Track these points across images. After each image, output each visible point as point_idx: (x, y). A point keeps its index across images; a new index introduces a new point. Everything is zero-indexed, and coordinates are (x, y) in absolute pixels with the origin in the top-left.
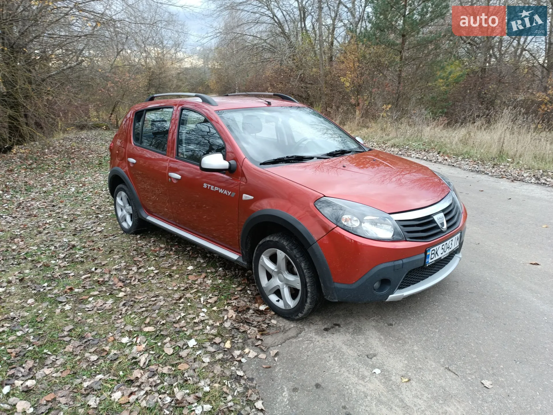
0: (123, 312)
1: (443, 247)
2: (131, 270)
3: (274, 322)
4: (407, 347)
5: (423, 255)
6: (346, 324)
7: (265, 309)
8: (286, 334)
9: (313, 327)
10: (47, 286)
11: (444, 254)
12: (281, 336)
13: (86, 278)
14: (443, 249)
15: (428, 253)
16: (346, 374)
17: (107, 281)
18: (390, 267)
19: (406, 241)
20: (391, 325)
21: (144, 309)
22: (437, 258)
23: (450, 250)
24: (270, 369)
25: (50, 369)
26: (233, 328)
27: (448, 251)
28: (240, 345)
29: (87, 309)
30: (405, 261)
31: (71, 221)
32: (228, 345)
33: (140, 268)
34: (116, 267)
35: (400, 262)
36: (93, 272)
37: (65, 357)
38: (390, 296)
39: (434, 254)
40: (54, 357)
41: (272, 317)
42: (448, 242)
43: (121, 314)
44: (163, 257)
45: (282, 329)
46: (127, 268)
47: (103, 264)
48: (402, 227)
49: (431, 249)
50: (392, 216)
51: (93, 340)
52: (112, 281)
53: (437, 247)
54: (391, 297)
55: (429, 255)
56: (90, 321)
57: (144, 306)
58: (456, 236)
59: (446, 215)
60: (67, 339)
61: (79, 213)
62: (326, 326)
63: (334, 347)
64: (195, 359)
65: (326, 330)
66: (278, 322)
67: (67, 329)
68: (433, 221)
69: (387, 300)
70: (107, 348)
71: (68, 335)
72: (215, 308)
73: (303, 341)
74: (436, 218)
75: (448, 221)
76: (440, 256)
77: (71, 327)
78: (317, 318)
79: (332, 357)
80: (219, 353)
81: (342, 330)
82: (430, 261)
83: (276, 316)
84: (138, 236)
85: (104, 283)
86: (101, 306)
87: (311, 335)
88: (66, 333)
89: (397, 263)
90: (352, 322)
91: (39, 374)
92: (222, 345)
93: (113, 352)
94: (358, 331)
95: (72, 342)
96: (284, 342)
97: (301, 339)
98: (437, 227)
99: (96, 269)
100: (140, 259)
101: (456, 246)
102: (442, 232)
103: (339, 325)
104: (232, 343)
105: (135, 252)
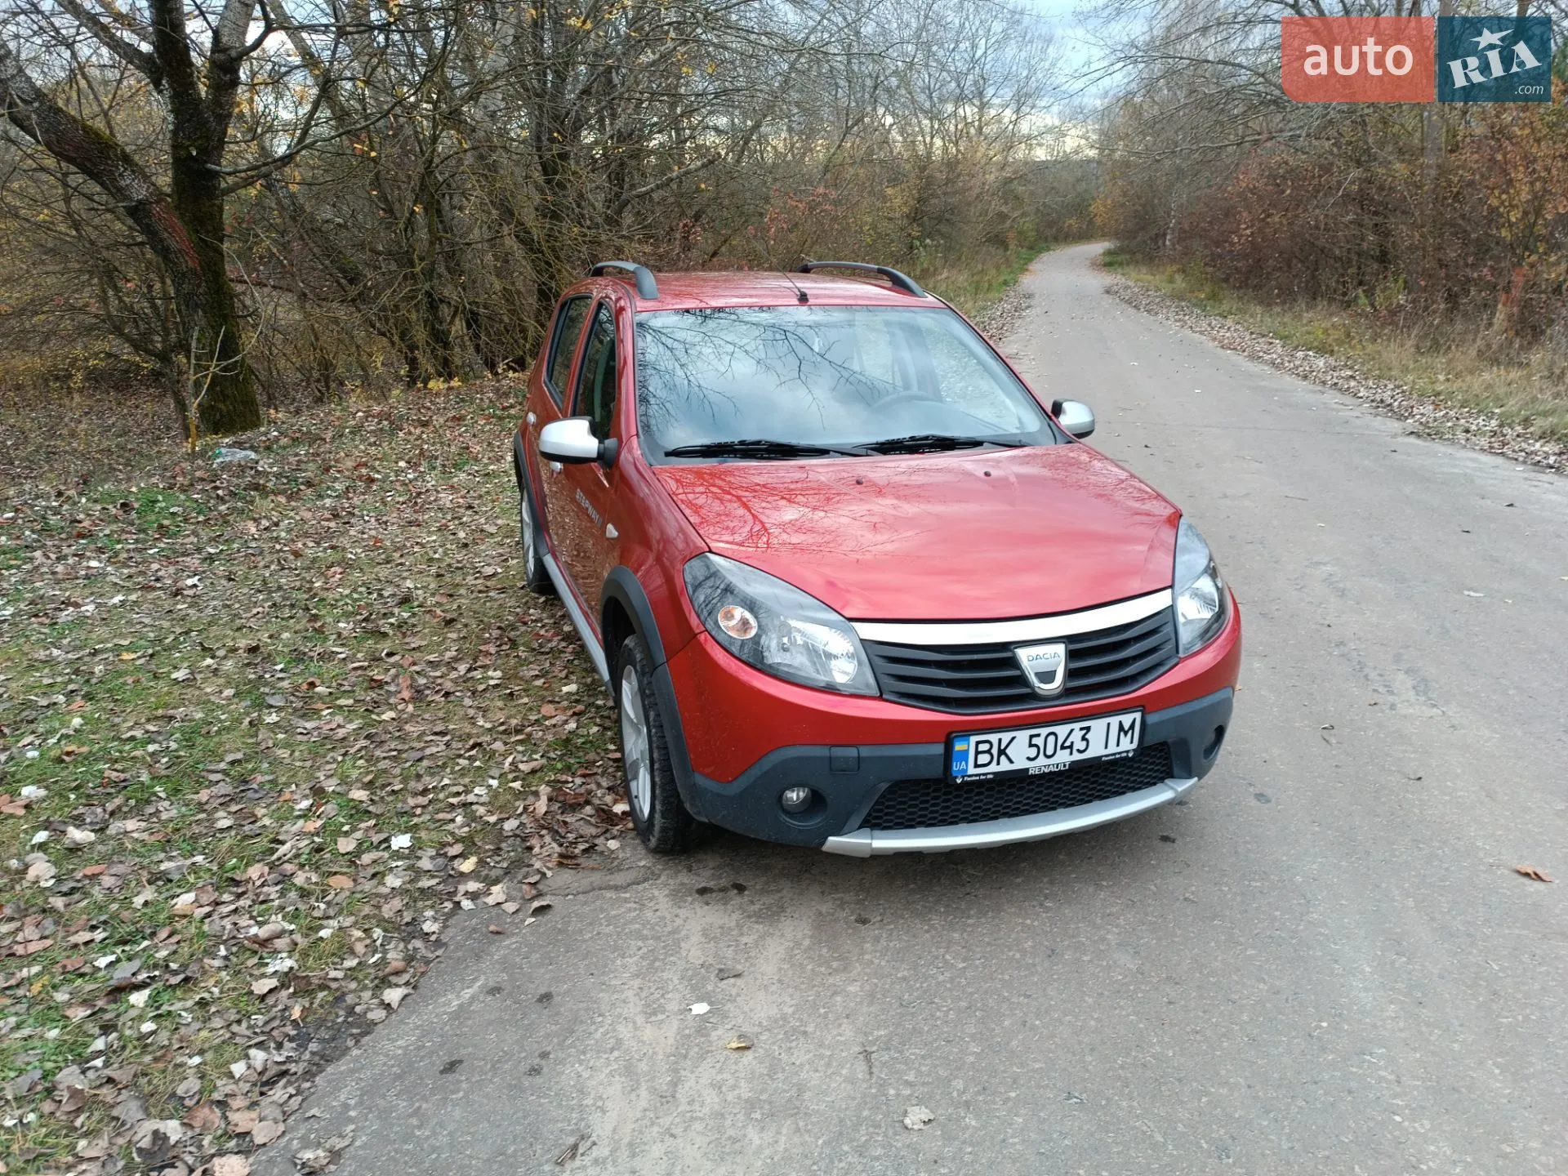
0: (352, 751)
1: (1035, 741)
2: (456, 669)
3: (613, 844)
4: (836, 979)
5: (939, 749)
6: (765, 891)
7: (624, 813)
8: (608, 878)
9: (685, 878)
10: (282, 671)
11: (1042, 761)
12: (597, 878)
13: (355, 669)
14: (1031, 745)
15: (959, 746)
16: (630, 993)
17: (386, 683)
18: (814, 758)
19: (880, 698)
20: (864, 922)
21: (395, 753)
22: (1005, 766)
23: (1077, 757)
24: (496, 937)
25: (141, 823)
26: (516, 836)
27: (1063, 758)
28: (494, 873)
29: (299, 730)
30: (865, 751)
31: (466, 545)
32: (467, 866)
33: (475, 669)
34: (431, 658)
35: (852, 752)
36: (381, 659)
37: (184, 809)
38: (831, 838)
39: (989, 752)
40: (168, 803)
41: (621, 836)
42: (1062, 730)
43: (344, 755)
44: (548, 653)
45: (616, 863)
46: (451, 665)
47: (413, 645)
48: (879, 662)
49: (974, 739)
50: (856, 625)
51: (256, 791)
52: (398, 685)
53: (1006, 737)
54: (834, 842)
55: (966, 752)
56: (283, 753)
57: (399, 747)
58: (1114, 721)
59: (1072, 655)
60: (219, 776)
61: (493, 530)
62: (711, 884)
63: (676, 931)
64: (374, 875)
65: (703, 891)
66: (622, 847)
67: (230, 758)
68: (1013, 663)
69: (825, 848)
70: (259, 812)
71: (223, 772)
72: (517, 785)
73: (626, 900)
74: (1023, 654)
75: (1071, 674)
76: (1020, 764)
77: (239, 756)
78: (713, 861)
79: (644, 950)
80: (433, 877)
81: (737, 900)
82: (972, 770)
83: (632, 834)
84: (542, 599)
85: (380, 684)
86: (331, 730)
87: (656, 893)
88: (222, 766)
89: (839, 752)
90: (779, 891)
91: (115, 827)
92: (456, 863)
93: (267, 821)
94: (772, 915)
95: (222, 784)
96: (584, 893)
97: (628, 895)
98: (1022, 680)
99: (390, 655)
100: (493, 650)
101: (1113, 748)
102: (1034, 697)
103: (740, 888)
104: (481, 863)
105: (496, 633)
